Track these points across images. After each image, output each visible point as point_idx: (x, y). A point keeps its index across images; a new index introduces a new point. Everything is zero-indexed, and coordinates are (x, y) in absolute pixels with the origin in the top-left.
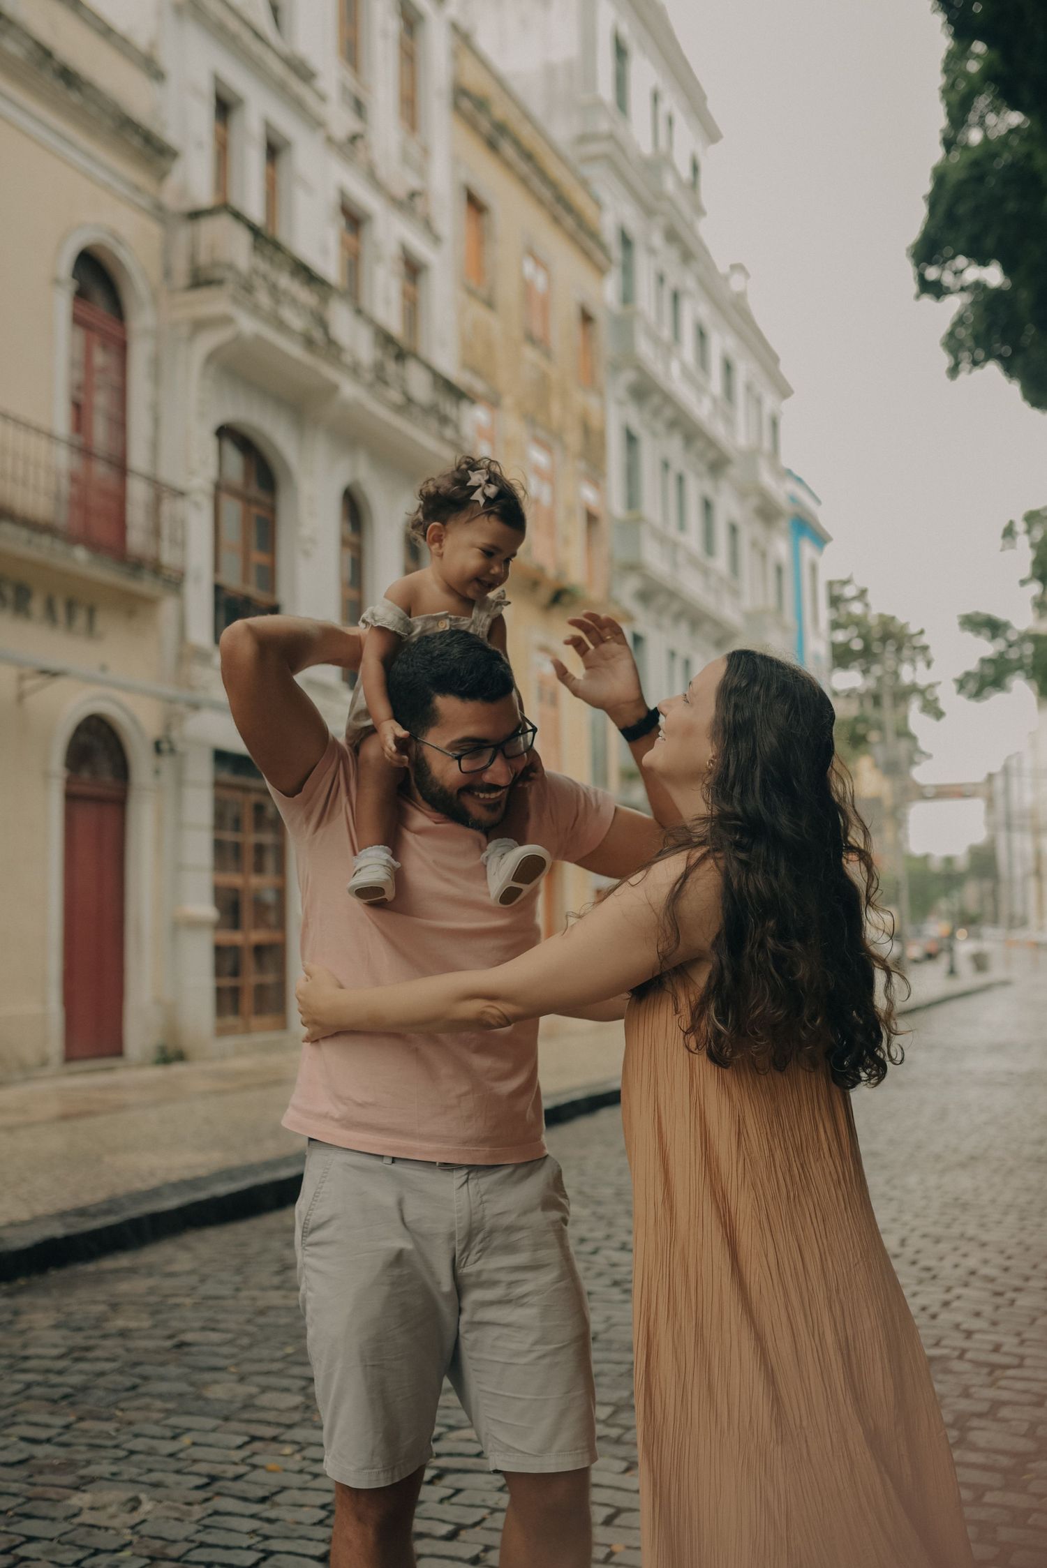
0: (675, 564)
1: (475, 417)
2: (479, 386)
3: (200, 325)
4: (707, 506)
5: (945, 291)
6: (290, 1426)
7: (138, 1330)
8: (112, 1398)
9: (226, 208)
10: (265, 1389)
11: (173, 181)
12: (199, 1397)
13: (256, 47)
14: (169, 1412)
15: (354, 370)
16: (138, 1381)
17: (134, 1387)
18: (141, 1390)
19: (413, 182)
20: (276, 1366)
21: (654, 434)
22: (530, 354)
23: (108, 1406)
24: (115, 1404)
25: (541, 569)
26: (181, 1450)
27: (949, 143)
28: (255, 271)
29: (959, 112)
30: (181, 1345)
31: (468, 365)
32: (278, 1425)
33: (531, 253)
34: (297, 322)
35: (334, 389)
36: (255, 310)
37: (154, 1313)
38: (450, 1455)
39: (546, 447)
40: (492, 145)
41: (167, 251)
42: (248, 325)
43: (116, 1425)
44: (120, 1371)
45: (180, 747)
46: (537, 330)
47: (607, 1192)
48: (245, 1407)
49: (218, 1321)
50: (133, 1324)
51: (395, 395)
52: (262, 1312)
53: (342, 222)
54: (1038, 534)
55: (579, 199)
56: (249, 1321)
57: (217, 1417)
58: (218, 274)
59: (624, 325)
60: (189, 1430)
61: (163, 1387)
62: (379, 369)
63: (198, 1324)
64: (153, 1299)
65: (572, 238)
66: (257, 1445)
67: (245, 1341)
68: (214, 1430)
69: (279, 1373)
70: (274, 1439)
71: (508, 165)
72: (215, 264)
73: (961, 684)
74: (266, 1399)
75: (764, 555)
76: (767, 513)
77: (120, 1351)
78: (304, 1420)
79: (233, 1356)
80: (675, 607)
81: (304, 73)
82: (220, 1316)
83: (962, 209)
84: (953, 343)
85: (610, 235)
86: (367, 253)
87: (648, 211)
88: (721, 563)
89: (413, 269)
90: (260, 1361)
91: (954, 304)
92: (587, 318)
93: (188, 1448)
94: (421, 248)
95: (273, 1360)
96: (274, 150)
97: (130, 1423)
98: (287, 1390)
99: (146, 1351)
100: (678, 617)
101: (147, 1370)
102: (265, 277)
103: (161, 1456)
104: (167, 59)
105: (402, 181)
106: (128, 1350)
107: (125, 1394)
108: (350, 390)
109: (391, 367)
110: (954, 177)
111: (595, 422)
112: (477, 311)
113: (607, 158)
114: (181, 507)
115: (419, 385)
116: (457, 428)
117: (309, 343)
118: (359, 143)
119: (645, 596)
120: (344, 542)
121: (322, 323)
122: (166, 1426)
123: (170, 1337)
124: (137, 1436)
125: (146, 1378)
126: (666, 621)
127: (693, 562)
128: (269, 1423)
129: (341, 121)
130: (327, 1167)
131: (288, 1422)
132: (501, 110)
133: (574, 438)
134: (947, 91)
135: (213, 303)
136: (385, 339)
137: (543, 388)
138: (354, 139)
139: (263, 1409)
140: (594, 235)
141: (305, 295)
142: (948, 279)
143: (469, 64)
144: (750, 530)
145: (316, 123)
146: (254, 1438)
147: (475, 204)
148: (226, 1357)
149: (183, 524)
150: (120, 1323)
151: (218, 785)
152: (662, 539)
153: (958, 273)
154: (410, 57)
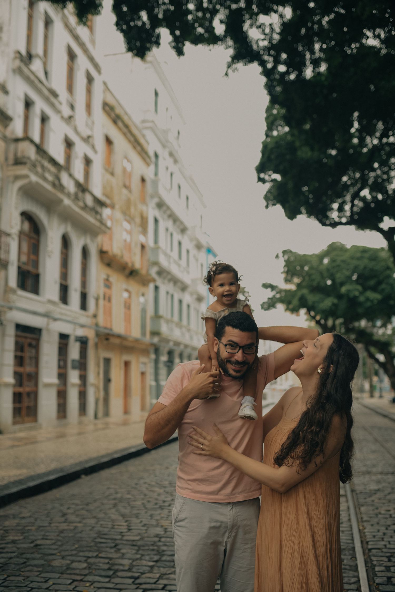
0: (170, 263)
1: (106, 212)
2: (108, 201)
3: (17, 178)
4: (180, 243)
5: (265, 181)
6: (86, 575)
7: (19, 540)
8: (18, 567)
9: (27, 138)
10: (73, 562)
11: (10, 128)
12: (49, 566)
13: (40, 85)
14: (41, 572)
15: (68, 195)
16: (25, 560)
17: (24, 563)
18: (28, 564)
19: (89, 133)
20: (74, 552)
21: (164, 219)
22: (125, 191)
23: (17, 570)
24: (19, 570)
25: (126, 264)
26: (50, 587)
27: (267, 136)
28: (37, 160)
29: (271, 125)
30: (37, 545)
31: (105, 194)
32: (81, 575)
33: (126, 158)
34: (50, 178)
35: (61, 201)
36: (36, 173)
37: (23, 533)
38: (145, 583)
39: (129, 222)
40: (115, 122)
41: (6, 152)
42: (34, 178)
43: (23, 578)
44: (17, 557)
45: (4, 322)
46: (127, 183)
47: (166, 483)
48: (68, 568)
49: (47, 536)
50: (16, 538)
51: (81, 204)
52: (62, 532)
53: (65, 144)
54: (286, 257)
55: (142, 141)
56: (58, 535)
57: (58, 573)
58: (24, 160)
59: (155, 183)
60: (50, 578)
61: (36, 562)
62: (76, 195)
63: (40, 537)
64: (20, 528)
65: (139, 154)
66: (76, 583)
67: (59, 543)
68: (59, 578)
69: (75, 555)
70: (81, 580)
71: (120, 129)
72: (24, 157)
73: (262, 306)
74: (75, 565)
75: (197, 260)
76: (199, 247)
77: (15, 549)
78: (90, 573)
79: (57, 549)
80: (169, 277)
81: (55, 95)
82: (47, 534)
83: (273, 157)
84: (266, 198)
85: (151, 154)
86: (73, 155)
87: (164, 146)
88: (183, 262)
89: (88, 162)
90: (67, 550)
91: (268, 186)
92: (143, 180)
93: (52, 585)
94: (91, 155)
95: (72, 550)
96: (44, 119)
97: (28, 577)
98: (80, 561)
99: (25, 548)
100: (170, 280)
101: (28, 556)
102: (40, 162)
103: (44, 589)
104: (9, 87)
105: (85, 132)
106: (18, 548)
107: (22, 566)
108: (67, 202)
109: (80, 194)
110: (270, 146)
111: (145, 215)
112: (108, 176)
113: (151, 128)
114: (9, 239)
115: (89, 201)
116: (101, 215)
117: (54, 185)
118: (72, 119)
119: (160, 273)
120: (62, 253)
121: (58, 179)
122: (41, 577)
123: (32, 542)
124: (32, 582)
125: (28, 559)
126: (166, 281)
127: (175, 262)
128: (78, 575)
129: (66, 112)
130: (185, 500)
131: (85, 573)
132: (118, 111)
133: (138, 220)
134: (267, 119)
135: (23, 170)
136: (78, 184)
137: (128, 202)
138: (70, 117)
139: (74, 569)
140: (146, 153)
141: (53, 169)
142: (267, 177)
143: (108, 95)
144: (193, 252)
145: (58, 112)
146: (74, 581)
147: (109, 141)
148: (54, 549)
149: (8, 245)
150: (11, 538)
151: (17, 336)
152: (166, 254)
153: (270, 176)
154: (89, 91)
